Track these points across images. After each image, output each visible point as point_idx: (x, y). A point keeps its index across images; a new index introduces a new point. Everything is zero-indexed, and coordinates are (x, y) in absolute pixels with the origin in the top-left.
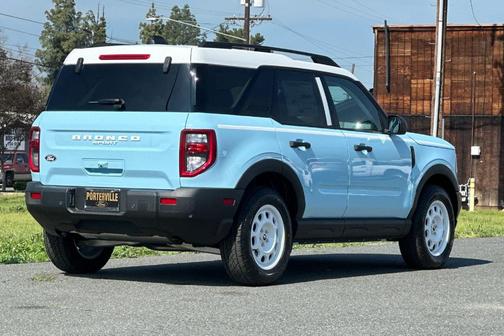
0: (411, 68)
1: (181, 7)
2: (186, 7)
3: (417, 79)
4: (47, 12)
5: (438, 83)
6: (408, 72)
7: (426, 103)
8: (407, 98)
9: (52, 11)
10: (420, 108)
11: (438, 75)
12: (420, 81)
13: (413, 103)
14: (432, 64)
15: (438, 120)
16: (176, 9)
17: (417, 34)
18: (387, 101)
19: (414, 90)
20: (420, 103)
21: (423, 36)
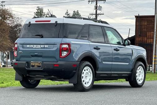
0: (147, 29)
1: (76, 11)
2: (78, 11)
3: (149, 32)
4: (34, 13)
5: (155, 33)
6: (146, 30)
7: (152, 40)
8: (146, 38)
9: (36, 12)
10: (150, 41)
11: (155, 31)
12: (150, 33)
13: (148, 39)
14: (154, 27)
15: (155, 45)
16: (74, 12)
17: (149, 18)
18: (139, 39)
19: (148, 36)
20: (150, 40)
21: (150, 19)
